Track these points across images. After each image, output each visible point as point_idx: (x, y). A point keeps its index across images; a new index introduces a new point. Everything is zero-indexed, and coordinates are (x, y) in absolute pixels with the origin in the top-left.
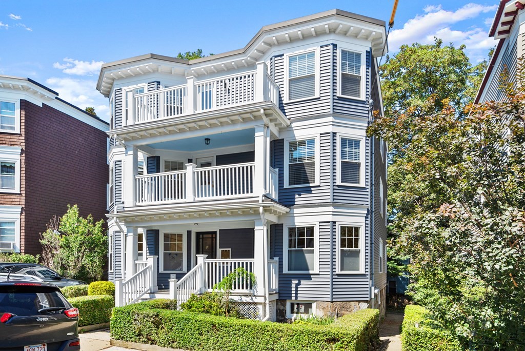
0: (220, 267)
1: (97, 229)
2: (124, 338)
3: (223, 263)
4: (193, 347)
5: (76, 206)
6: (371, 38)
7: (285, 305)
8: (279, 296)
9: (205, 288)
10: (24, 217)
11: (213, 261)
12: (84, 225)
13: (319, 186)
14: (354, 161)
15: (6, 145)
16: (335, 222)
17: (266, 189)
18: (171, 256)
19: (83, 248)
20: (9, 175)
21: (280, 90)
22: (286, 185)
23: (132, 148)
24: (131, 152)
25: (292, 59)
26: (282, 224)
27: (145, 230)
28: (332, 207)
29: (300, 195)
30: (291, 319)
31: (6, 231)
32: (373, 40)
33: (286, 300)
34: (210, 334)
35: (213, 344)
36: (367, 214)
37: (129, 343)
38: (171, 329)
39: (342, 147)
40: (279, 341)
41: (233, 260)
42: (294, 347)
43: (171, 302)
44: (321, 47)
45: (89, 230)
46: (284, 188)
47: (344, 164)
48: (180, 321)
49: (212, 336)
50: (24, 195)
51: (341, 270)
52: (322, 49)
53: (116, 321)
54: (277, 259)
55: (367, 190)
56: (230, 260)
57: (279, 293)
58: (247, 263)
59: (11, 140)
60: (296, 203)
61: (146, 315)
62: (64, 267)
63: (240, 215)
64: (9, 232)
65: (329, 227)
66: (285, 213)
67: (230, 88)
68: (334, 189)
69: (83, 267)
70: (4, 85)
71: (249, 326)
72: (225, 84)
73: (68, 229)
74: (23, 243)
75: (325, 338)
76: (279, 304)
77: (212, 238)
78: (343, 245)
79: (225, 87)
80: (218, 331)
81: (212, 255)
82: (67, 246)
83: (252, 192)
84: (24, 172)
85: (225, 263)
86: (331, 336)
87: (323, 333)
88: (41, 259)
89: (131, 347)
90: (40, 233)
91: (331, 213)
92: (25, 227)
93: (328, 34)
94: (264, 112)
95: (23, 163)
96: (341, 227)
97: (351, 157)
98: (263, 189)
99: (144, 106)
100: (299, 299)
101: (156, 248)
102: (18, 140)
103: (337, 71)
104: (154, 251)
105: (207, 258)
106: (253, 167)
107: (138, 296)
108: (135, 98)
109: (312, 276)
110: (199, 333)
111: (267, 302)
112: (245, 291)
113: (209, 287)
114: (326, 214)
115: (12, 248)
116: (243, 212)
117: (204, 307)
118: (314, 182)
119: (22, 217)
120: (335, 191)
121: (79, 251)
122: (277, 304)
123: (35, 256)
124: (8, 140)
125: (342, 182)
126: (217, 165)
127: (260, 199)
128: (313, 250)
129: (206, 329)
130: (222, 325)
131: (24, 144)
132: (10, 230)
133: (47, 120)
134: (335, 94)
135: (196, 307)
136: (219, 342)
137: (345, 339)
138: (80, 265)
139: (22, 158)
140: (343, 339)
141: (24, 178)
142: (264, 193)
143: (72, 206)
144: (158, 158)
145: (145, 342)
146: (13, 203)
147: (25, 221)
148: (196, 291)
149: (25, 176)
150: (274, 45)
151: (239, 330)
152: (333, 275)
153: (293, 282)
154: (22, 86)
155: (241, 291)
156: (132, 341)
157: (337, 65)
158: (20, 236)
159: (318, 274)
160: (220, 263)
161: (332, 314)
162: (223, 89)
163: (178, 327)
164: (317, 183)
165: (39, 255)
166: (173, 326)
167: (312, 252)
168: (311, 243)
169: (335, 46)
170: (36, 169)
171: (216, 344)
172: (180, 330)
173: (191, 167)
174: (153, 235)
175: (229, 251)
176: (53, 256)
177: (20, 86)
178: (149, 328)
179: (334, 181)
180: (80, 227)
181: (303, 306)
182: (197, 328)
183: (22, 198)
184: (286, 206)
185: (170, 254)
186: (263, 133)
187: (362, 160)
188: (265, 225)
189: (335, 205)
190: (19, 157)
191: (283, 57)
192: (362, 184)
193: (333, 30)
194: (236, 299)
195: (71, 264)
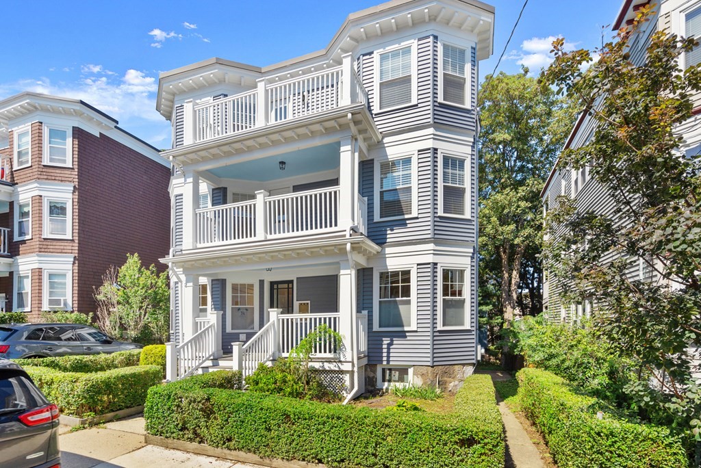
0: (297, 324)
1: (160, 282)
2: (163, 433)
3: (301, 319)
4: (258, 449)
5: (136, 255)
6: (476, 31)
7: (375, 372)
8: (369, 360)
9: (279, 351)
10: (77, 268)
11: (289, 316)
12: (147, 277)
13: (417, 218)
14: (458, 186)
15: (56, 182)
16: (436, 264)
17: (353, 220)
18: (240, 311)
19: (145, 304)
20: (60, 218)
21: (370, 97)
22: (377, 218)
23: (192, 175)
24: (190, 180)
25: (384, 57)
26: (372, 268)
27: (210, 279)
28: (432, 244)
29: (392, 230)
30: (382, 389)
31: (55, 285)
32: (479, 34)
33: (376, 365)
34: (282, 429)
35: (286, 444)
36: (473, 254)
37: (170, 441)
38: (227, 420)
39: (444, 168)
40: (385, 443)
41: (313, 315)
42: (408, 452)
43: (234, 375)
44: (419, 40)
45: (152, 283)
46: (375, 221)
47: (447, 190)
48: (238, 410)
49: (285, 433)
50: (77, 241)
51: (444, 325)
52: (420, 42)
53: (152, 408)
54: (365, 312)
55: (473, 223)
56: (309, 316)
57: (368, 356)
58: (330, 319)
59: (61, 175)
60: (388, 240)
61: (192, 399)
62: (123, 327)
63: (321, 255)
64: (60, 286)
65: (429, 270)
66: (375, 253)
67: (310, 101)
68: (435, 221)
69: (146, 327)
70: (53, 109)
71: (339, 418)
72: (304, 96)
73: (128, 281)
74: (76, 299)
75: (456, 438)
76: (369, 370)
77: (288, 288)
78: (445, 293)
79: (303, 100)
80: (293, 424)
81: (289, 309)
82: (127, 301)
83: (336, 225)
84: (77, 214)
85: (303, 320)
86: (466, 435)
87: (454, 430)
88: (95, 319)
89: (172, 446)
90: (94, 287)
91: (432, 252)
92: (78, 280)
93: (427, 23)
94: (352, 117)
95: (76, 204)
96: (444, 270)
97: (454, 181)
98: (351, 221)
99: (210, 125)
100: (391, 363)
101: (222, 301)
102: (70, 176)
103: (439, 71)
104: (220, 305)
105: (282, 313)
106: (338, 192)
107: (197, 364)
108: (196, 111)
109: (407, 334)
110: (266, 428)
111: (356, 369)
112: (328, 355)
113: (283, 352)
114: (426, 254)
115: (62, 306)
116: (326, 251)
117: (275, 383)
118: (411, 213)
119: (74, 268)
120: (436, 224)
121: (141, 308)
122: (366, 370)
123: (87, 314)
124: (58, 175)
125: (444, 212)
126: (293, 192)
127: (347, 234)
128: (410, 300)
129: (276, 422)
130: (299, 416)
131: (77, 180)
132: (60, 283)
133: (105, 153)
134: (435, 99)
135: (265, 383)
136: (295, 442)
137: (490, 441)
138: (142, 324)
139: (74, 197)
140: (486, 441)
141: (77, 221)
142: (351, 225)
143: (132, 254)
144: (225, 190)
145: (191, 440)
146: (63, 251)
147: (78, 273)
148: (268, 356)
149: (79, 219)
150: (362, 39)
151: (324, 423)
152: (434, 332)
153: (385, 342)
154: (74, 110)
155: (323, 355)
156: (174, 438)
157: (439, 62)
158: (73, 291)
159: (416, 331)
160: (297, 319)
161: (432, 381)
162: (301, 103)
163: (235, 419)
164: (414, 214)
165: (91, 313)
166: (229, 417)
167: (408, 302)
168: (406, 291)
169: (436, 37)
170: (92, 211)
171: (291, 444)
172: (239, 423)
173: (262, 195)
174: (219, 285)
175: (308, 304)
176: (109, 314)
177: (72, 110)
178: (197, 418)
179: (436, 211)
180: (141, 279)
181: (397, 373)
182: (263, 420)
183: (74, 245)
184: (377, 244)
185: (239, 309)
186: (350, 146)
187: (467, 185)
188: (353, 267)
189: (436, 241)
190: (70, 196)
191: (372, 56)
192: (467, 215)
193: (433, 17)
194: (317, 365)
195: (132, 323)
